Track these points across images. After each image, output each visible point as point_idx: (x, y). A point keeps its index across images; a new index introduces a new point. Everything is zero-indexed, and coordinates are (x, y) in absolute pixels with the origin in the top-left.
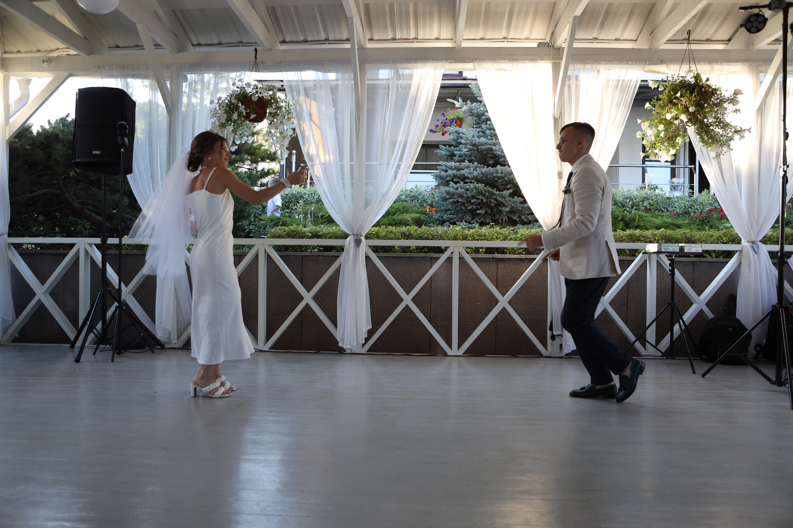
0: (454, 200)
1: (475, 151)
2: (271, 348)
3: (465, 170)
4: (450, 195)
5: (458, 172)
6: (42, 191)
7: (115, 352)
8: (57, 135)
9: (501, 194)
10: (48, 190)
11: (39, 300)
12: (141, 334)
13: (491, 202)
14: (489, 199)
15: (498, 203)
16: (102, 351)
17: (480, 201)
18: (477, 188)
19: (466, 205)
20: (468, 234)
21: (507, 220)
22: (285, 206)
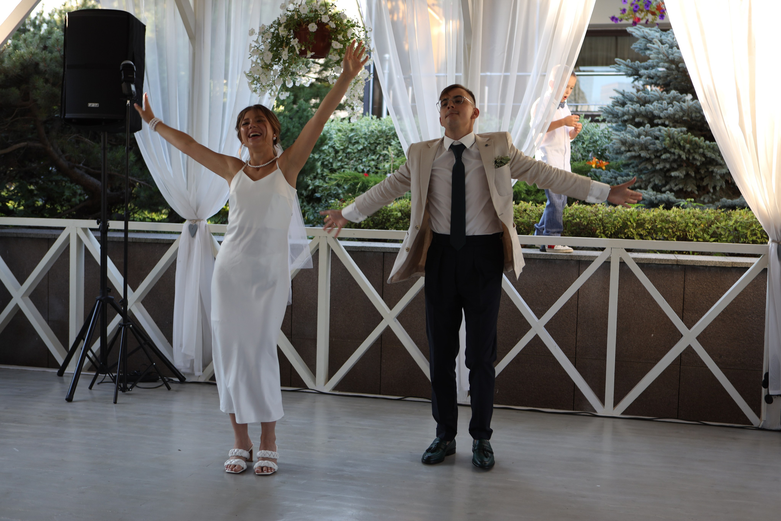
0: (633, 153)
1: (673, 70)
2: (335, 389)
3: (655, 103)
4: (627, 145)
5: (642, 107)
6: (18, 146)
7: (119, 388)
8: (37, 64)
9: (711, 146)
10: (26, 143)
11: (17, 306)
12: (153, 364)
13: (694, 159)
14: (692, 153)
15: (708, 159)
16: (101, 382)
17: (676, 157)
18: (671, 136)
19: (654, 162)
20: (646, 219)
21: (724, 186)
22: (370, 150)
